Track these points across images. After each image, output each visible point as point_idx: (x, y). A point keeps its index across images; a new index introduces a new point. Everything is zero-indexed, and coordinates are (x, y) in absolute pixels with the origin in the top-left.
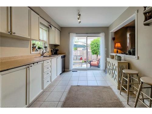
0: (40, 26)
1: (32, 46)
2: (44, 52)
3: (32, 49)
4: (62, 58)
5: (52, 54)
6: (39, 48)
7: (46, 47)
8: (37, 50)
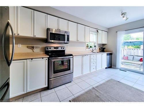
0: (90, 33)
1: (86, 46)
2: (93, 49)
3: (86, 47)
4: (107, 55)
5: (100, 51)
6: (91, 47)
7: (95, 46)
8: (89, 48)
